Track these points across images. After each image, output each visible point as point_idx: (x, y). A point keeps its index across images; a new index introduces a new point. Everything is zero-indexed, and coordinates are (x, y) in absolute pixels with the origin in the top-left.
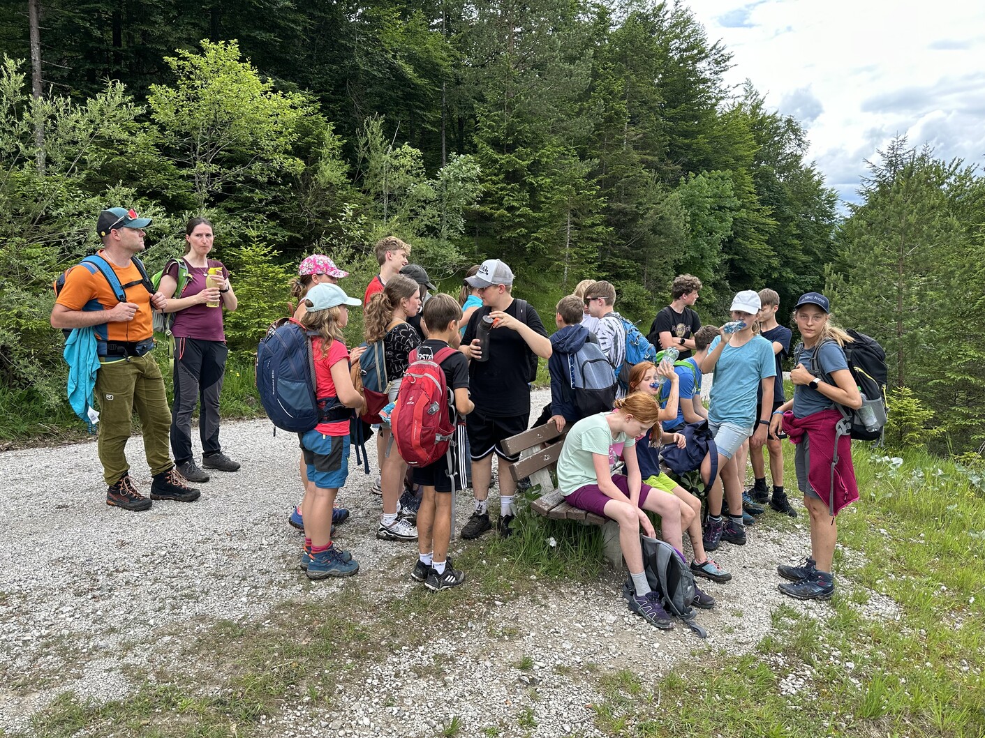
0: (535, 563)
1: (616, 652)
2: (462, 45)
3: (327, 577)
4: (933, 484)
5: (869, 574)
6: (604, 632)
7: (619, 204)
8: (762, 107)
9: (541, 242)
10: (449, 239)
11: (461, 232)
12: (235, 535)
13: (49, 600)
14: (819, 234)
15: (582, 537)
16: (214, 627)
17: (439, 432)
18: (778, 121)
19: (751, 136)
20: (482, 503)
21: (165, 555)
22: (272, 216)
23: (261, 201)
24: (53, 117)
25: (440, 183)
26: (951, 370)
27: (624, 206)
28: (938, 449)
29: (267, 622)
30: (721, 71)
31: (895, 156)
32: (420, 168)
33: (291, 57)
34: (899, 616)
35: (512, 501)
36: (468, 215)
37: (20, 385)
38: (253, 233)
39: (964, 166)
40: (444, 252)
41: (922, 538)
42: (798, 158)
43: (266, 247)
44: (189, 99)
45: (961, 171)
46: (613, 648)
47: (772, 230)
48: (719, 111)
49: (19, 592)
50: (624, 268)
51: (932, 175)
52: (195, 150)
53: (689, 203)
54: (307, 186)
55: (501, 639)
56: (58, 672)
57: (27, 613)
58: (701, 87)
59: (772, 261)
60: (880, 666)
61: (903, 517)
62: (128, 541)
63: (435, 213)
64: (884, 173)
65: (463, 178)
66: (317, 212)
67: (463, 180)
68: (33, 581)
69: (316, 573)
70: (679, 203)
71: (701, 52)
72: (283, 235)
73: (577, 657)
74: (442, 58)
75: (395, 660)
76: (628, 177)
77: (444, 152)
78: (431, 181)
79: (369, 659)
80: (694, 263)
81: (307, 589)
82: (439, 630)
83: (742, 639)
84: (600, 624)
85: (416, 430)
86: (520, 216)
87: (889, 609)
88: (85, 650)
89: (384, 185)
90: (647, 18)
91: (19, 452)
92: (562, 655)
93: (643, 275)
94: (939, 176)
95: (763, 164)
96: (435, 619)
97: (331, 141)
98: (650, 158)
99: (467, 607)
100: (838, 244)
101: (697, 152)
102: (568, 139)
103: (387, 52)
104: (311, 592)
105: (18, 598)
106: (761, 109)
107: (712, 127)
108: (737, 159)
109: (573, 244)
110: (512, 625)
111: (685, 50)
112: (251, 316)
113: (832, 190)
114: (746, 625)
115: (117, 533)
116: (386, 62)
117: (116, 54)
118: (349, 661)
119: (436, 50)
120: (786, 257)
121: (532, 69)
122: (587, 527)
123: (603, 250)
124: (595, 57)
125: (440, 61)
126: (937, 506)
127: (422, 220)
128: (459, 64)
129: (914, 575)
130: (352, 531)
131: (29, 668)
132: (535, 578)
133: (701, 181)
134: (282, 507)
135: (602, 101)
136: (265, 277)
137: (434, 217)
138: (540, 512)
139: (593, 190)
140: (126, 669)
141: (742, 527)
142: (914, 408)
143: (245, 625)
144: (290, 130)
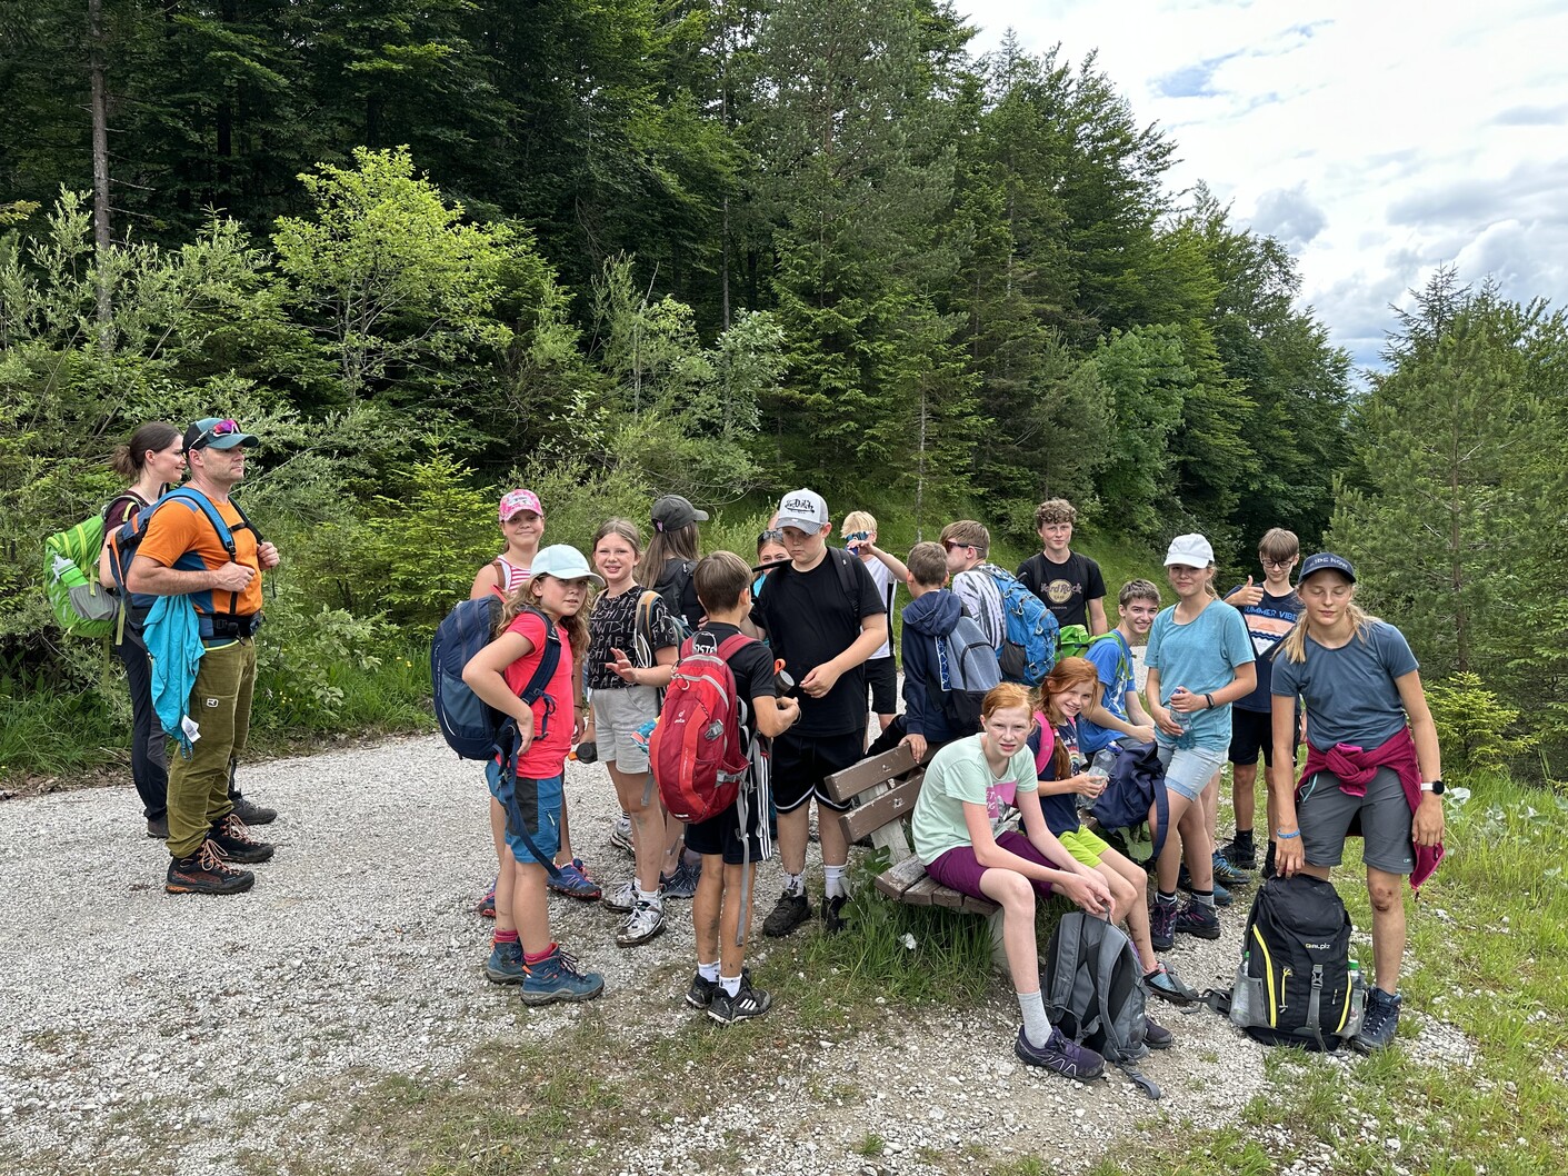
0: (883, 977)
1: (1016, 1125)
2: (753, 139)
3: (552, 1002)
4: (1521, 832)
5: (1420, 985)
6: (995, 1090)
7: (1002, 380)
8: (1225, 223)
9: (881, 443)
10: (737, 439)
11: (754, 429)
12: (408, 932)
13: (121, 1042)
14: (1322, 419)
15: (957, 934)
16: (379, 1086)
17: (722, 768)
18: (1251, 244)
19: (1208, 269)
20: (796, 879)
21: (301, 966)
22: (463, 413)
23: (445, 389)
24: (129, 275)
25: (721, 355)
26: (1544, 642)
27: (1010, 382)
28: (1527, 772)
29: (461, 1077)
30: (1158, 171)
31: (1439, 300)
32: (690, 334)
33: (490, 164)
34: (1472, 1057)
35: (843, 874)
36: (764, 402)
37: (72, 687)
38: (432, 440)
39: (1550, 311)
40: (728, 460)
41: (1505, 925)
42: (1284, 301)
43: (454, 462)
44: (334, 237)
45: (1547, 319)
46: (1010, 1117)
47: (1247, 415)
48: (1157, 230)
49: (76, 1030)
50: (1012, 479)
51: (1500, 326)
52: (343, 313)
53: (1113, 376)
54: (516, 367)
55: (830, 1104)
56: (137, 1163)
57: (87, 1065)
58: (1127, 195)
59: (1248, 464)
60: (1442, 1144)
61: (1474, 888)
62: (242, 943)
63: (714, 400)
64: (1423, 325)
65: (756, 347)
66: (532, 404)
67: (757, 349)
68: (97, 1012)
69: (536, 995)
70: (1096, 377)
71: (1125, 142)
72: (479, 441)
73: (953, 1133)
74: (722, 162)
75: (664, 1140)
76: (1015, 338)
77: (726, 304)
78: (707, 353)
79: (622, 1138)
80: (1124, 469)
81: (522, 1022)
82: (732, 1089)
83: (1218, 1100)
84: (989, 1077)
85: (687, 765)
86: (846, 403)
87: (1454, 1046)
88: (178, 1127)
89: (635, 361)
90: (1040, 91)
91: (72, 795)
92: (929, 1131)
93: (1043, 490)
94: (1511, 326)
95: (1229, 311)
96: (726, 1070)
97: (554, 295)
98: (1049, 307)
99: (776, 1051)
100: (1353, 435)
101: (1124, 295)
102: (919, 283)
103: (637, 154)
104: (529, 1026)
105: (75, 1039)
106: (1222, 226)
107: (1146, 256)
108: (1188, 305)
109: (932, 443)
110: (848, 1080)
111: (1101, 139)
112: (430, 571)
113: (1342, 350)
114: (1223, 1077)
115: (226, 930)
116: (636, 170)
117: (221, 166)
118: (591, 1143)
119: (712, 149)
120: (1271, 456)
121: (862, 177)
122: (965, 916)
123: (979, 453)
124: (960, 154)
125: (718, 167)
126: (1529, 870)
127: (694, 413)
128: (748, 169)
129: (1495, 988)
130: (591, 923)
131: (92, 1157)
132: (883, 1001)
133: (1132, 341)
134: (481, 885)
135: (972, 223)
136: (452, 508)
137: (712, 407)
138: (888, 893)
139: (961, 361)
140: (243, 1157)
141: (1213, 910)
142: (1486, 705)
143: (427, 1082)
144: (490, 281)
